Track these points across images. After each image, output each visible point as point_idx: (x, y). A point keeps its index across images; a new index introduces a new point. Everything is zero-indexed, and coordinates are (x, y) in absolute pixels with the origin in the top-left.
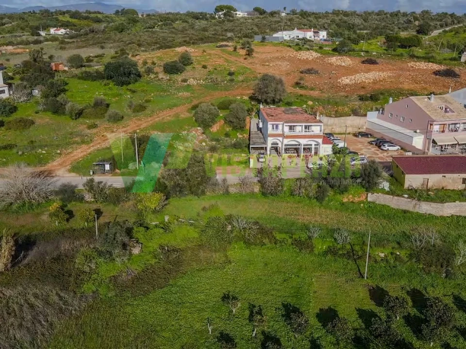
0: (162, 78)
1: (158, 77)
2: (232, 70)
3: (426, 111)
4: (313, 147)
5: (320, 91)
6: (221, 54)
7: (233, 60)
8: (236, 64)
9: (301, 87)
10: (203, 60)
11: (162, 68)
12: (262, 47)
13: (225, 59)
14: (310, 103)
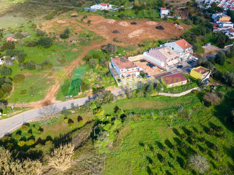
2: (87, 33)
3: (165, 55)
5: (124, 42)
6: (77, 23)
7: (84, 27)
8: (87, 29)
9: (117, 41)
10: (73, 28)
11: (59, 35)
12: (91, 17)
13: (81, 26)
14: (124, 51)
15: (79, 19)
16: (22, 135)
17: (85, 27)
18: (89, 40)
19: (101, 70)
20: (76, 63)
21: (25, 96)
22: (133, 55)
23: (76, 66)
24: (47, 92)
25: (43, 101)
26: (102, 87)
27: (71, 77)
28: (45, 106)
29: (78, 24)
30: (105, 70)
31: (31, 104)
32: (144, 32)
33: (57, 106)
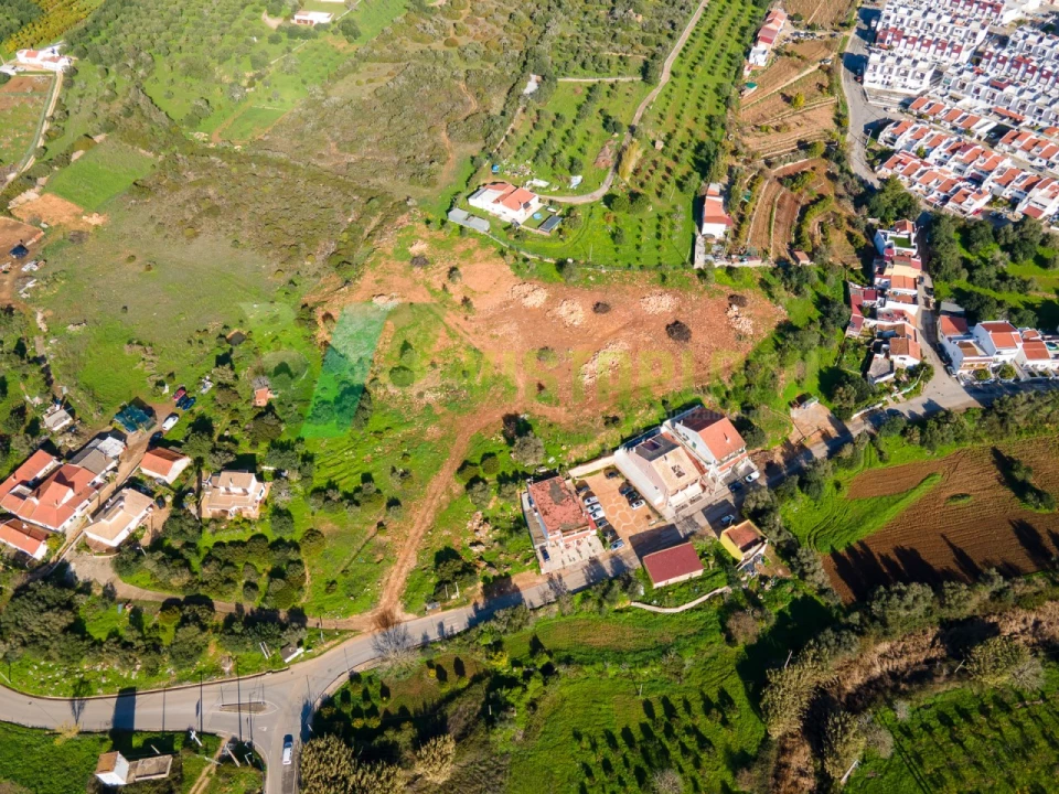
19: (503, 510)
21: (335, 600)
24: (381, 586)
25: (376, 614)
26: (505, 573)
28: (382, 627)
31: (352, 622)
33: (410, 631)
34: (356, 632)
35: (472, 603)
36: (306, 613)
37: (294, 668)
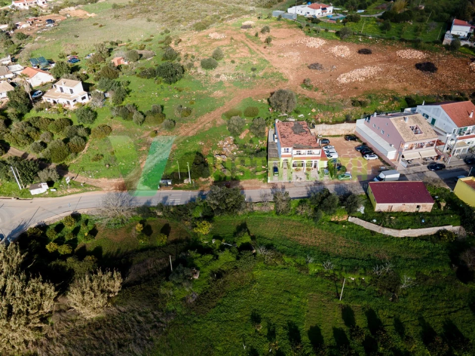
0: (201, 73)
1: (197, 71)
2: (255, 63)
3: (400, 133)
4: (313, 163)
5: (323, 91)
6: (245, 41)
7: (255, 50)
8: (258, 55)
9: (308, 87)
10: (232, 50)
11: (200, 62)
12: (278, 30)
13: (249, 48)
14: (314, 110)
15: (252, 32)
16: (62, 233)
17: (258, 50)
18: (254, 76)
19: (251, 141)
20: (208, 121)
21: (96, 166)
22: (331, 121)
23: (205, 125)
24: (135, 165)
25: (121, 181)
26: (236, 176)
27: (186, 146)
28: (119, 190)
29: (247, 42)
30: (258, 144)
31: (99, 182)
32: (379, 73)
33: (138, 197)
34: (98, 188)
35: (200, 189)
36: (69, 169)
37: (36, 200)
